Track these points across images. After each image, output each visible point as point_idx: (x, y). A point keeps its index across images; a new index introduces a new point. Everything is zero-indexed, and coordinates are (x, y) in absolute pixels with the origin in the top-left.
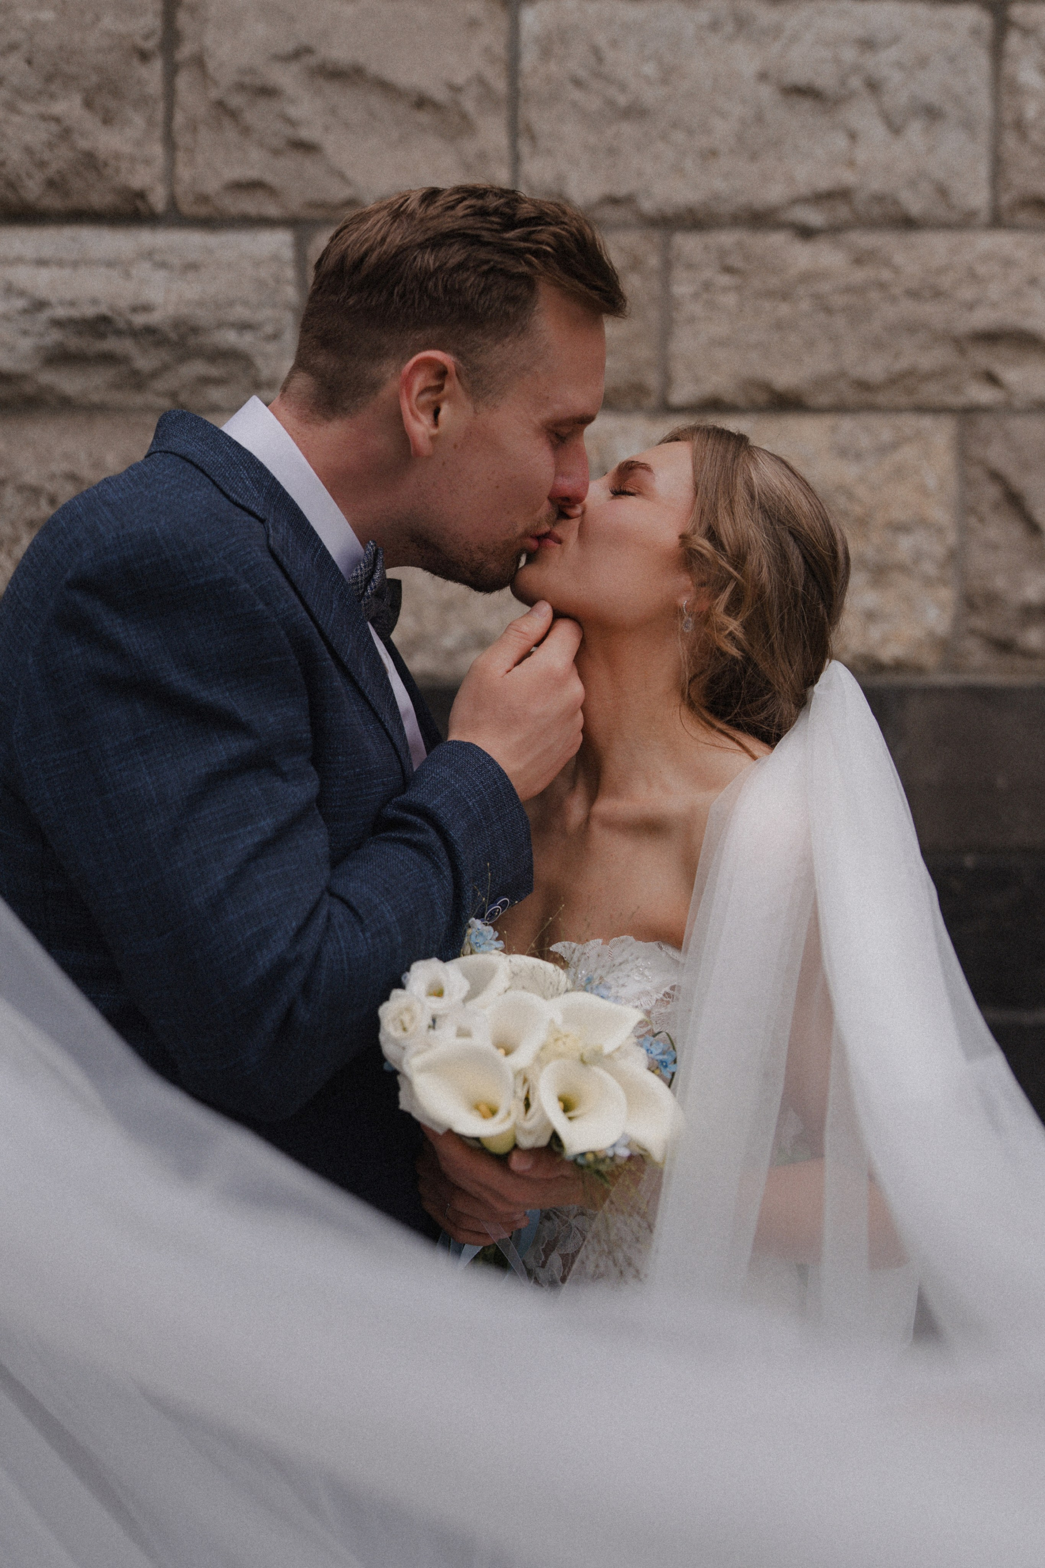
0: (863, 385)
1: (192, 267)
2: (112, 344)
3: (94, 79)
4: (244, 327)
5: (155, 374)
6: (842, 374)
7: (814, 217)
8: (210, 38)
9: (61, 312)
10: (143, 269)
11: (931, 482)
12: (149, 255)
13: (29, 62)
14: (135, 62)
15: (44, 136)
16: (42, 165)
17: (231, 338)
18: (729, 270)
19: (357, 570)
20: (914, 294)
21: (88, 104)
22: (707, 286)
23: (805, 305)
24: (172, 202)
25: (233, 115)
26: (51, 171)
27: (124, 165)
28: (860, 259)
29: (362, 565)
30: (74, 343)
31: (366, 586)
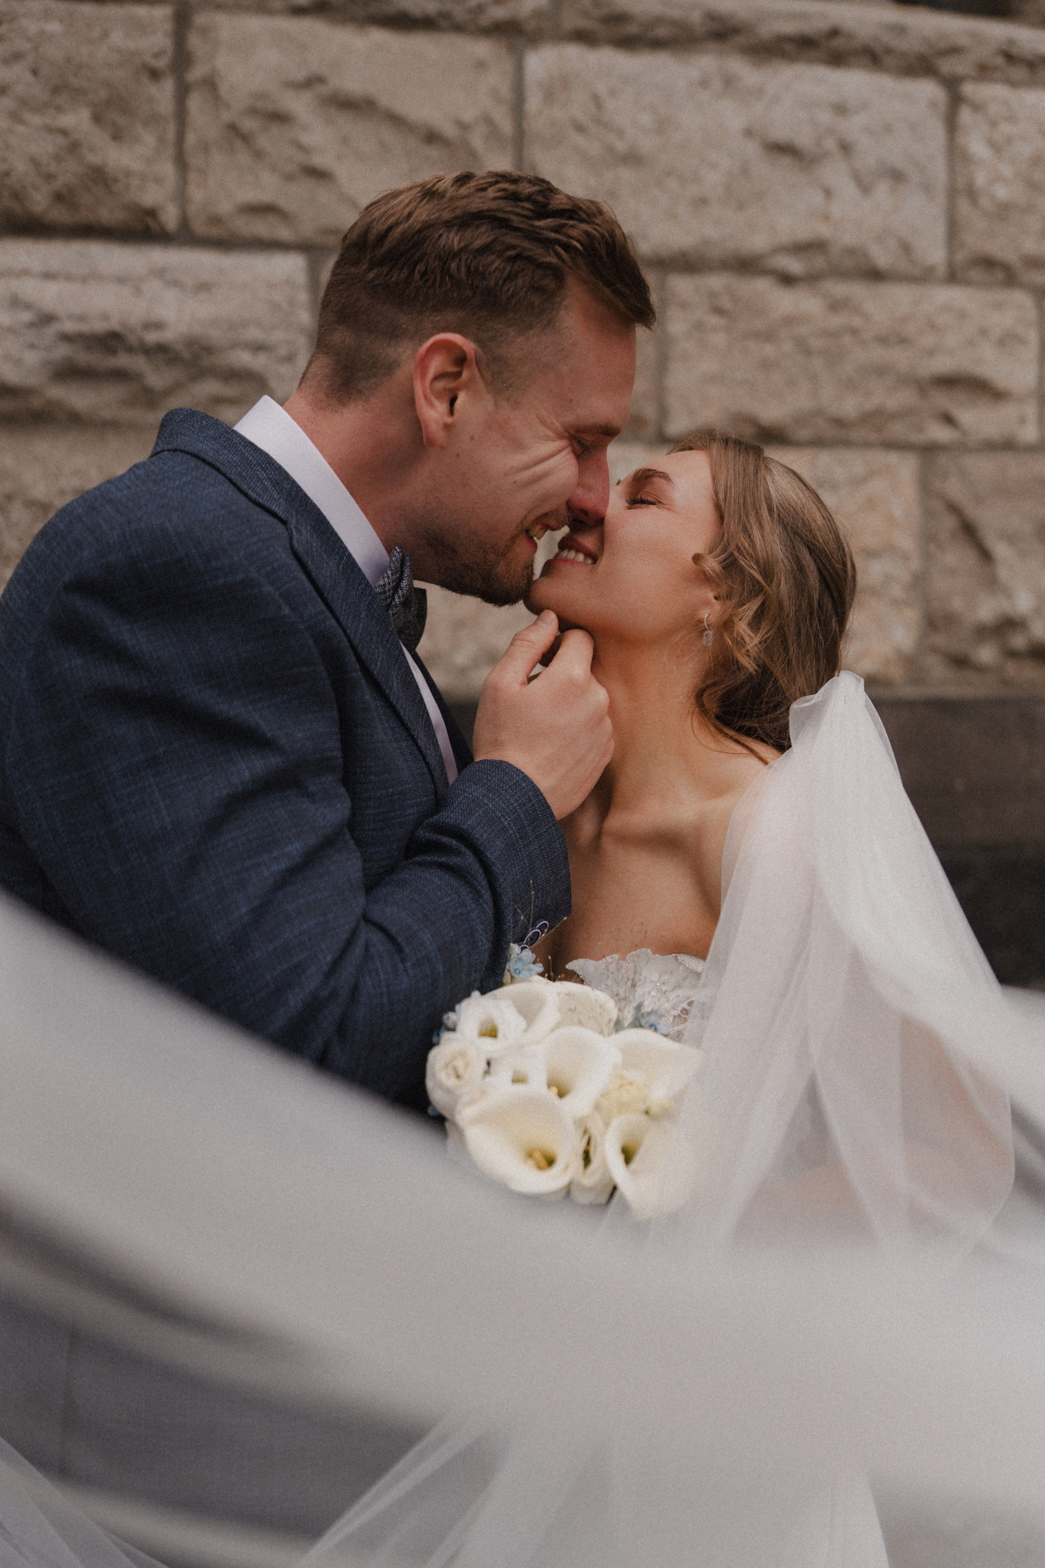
0: (839, 422)
1: (204, 287)
2: (123, 360)
3: (103, 94)
4: (258, 348)
5: (168, 392)
6: (819, 412)
7: (794, 265)
8: (222, 61)
9: (70, 327)
10: (154, 287)
11: (898, 512)
12: (160, 273)
13: (35, 72)
14: (145, 80)
15: (50, 148)
16: (49, 177)
17: (244, 359)
18: (719, 311)
19: (383, 578)
20: (882, 340)
21: (97, 119)
22: (699, 326)
23: (788, 347)
24: (185, 222)
25: (245, 138)
26: (58, 184)
27: (134, 182)
28: (835, 306)
29: (389, 572)
30: (84, 358)
31: (393, 595)
